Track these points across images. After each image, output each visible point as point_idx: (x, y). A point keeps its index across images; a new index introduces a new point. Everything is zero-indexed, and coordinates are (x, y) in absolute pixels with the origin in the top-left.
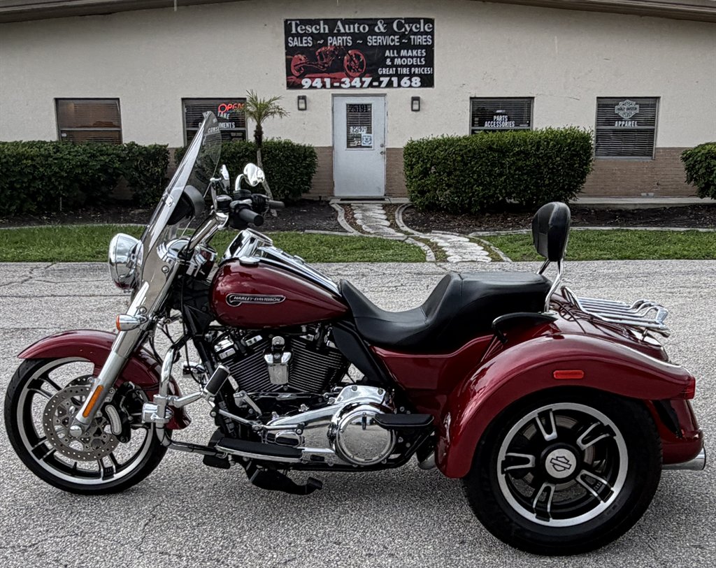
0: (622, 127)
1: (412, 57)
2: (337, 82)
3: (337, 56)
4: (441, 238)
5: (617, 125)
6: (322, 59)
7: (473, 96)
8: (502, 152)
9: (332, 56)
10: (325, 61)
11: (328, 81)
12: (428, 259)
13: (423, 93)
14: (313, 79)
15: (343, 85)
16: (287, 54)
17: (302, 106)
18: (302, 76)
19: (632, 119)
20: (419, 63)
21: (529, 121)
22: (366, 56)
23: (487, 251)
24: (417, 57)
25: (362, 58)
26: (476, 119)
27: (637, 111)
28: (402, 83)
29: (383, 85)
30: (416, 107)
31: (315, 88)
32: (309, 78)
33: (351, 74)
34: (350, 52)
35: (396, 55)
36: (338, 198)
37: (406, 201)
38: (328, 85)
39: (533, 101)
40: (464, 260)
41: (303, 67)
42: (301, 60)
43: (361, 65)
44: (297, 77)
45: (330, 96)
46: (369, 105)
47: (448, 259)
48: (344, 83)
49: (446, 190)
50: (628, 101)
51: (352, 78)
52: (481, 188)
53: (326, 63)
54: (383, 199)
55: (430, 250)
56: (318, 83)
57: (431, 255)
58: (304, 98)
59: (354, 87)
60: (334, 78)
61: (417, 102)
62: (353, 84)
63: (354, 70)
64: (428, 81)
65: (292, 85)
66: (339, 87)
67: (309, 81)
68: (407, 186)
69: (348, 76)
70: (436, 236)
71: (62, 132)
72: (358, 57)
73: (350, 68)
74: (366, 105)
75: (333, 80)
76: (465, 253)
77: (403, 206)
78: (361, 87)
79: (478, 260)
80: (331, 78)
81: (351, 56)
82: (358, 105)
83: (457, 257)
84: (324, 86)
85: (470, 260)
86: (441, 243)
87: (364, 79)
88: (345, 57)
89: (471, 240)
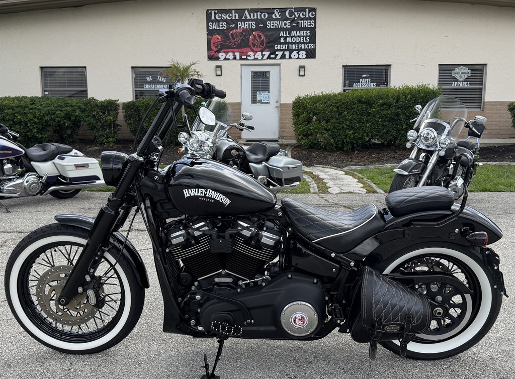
0: (458, 87)
1: (300, 37)
2: (244, 55)
3: (245, 36)
4: (321, 171)
5: (454, 85)
6: (233, 38)
7: (345, 65)
8: (369, 104)
9: (241, 36)
10: (235, 40)
11: (238, 54)
12: (312, 191)
13: (308, 63)
14: (227, 53)
15: (248, 58)
16: (208, 35)
17: (219, 73)
18: (219, 51)
19: (465, 80)
20: (305, 41)
21: (387, 83)
22: (266, 36)
23: (361, 183)
24: (304, 36)
25: (263, 37)
26: (347, 82)
27: (469, 75)
28: (292, 56)
29: (278, 57)
30: (302, 73)
31: (229, 59)
32: (224, 52)
33: (254, 49)
34: (254, 33)
35: (288, 35)
36: (244, 139)
37: (294, 142)
38: (238, 57)
39: (390, 68)
40: (343, 191)
41: (220, 44)
42: (218, 39)
43: (262, 43)
44: (216, 52)
45: (240, 65)
46: (267, 72)
47: (329, 190)
48: (249, 56)
49: (325, 134)
50: (462, 67)
51: (255, 52)
52: (352, 131)
53: (236, 41)
54: (277, 141)
55: (313, 182)
56: (230, 56)
57: (314, 186)
58: (220, 67)
59: (257, 59)
60: (242, 52)
61: (303, 69)
62: (256, 57)
63: (257, 46)
64: (311, 54)
65: (211, 58)
66: (246, 59)
67: (224, 55)
68: (294, 130)
69: (253, 51)
70: (317, 170)
71: (45, 91)
72: (260, 37)
73: (254, 45)
74: (266, 72)
75: (242, 54)
76: (342, 185)
77: (292, 146)
78: (262, 59)
79: (355, 191)
80: (240, 52)
81: (255, 36)
82: (260, 72)
83: (335, 188)
84: (235, 58)
85: (348, 191)
86: (322, 176)
87: (264, 53)
88: (251, 37)
89: (347, 173)
